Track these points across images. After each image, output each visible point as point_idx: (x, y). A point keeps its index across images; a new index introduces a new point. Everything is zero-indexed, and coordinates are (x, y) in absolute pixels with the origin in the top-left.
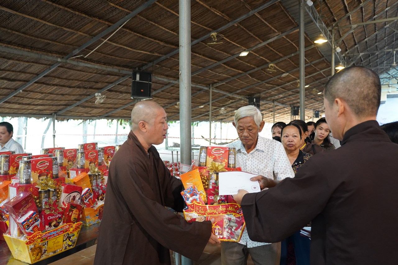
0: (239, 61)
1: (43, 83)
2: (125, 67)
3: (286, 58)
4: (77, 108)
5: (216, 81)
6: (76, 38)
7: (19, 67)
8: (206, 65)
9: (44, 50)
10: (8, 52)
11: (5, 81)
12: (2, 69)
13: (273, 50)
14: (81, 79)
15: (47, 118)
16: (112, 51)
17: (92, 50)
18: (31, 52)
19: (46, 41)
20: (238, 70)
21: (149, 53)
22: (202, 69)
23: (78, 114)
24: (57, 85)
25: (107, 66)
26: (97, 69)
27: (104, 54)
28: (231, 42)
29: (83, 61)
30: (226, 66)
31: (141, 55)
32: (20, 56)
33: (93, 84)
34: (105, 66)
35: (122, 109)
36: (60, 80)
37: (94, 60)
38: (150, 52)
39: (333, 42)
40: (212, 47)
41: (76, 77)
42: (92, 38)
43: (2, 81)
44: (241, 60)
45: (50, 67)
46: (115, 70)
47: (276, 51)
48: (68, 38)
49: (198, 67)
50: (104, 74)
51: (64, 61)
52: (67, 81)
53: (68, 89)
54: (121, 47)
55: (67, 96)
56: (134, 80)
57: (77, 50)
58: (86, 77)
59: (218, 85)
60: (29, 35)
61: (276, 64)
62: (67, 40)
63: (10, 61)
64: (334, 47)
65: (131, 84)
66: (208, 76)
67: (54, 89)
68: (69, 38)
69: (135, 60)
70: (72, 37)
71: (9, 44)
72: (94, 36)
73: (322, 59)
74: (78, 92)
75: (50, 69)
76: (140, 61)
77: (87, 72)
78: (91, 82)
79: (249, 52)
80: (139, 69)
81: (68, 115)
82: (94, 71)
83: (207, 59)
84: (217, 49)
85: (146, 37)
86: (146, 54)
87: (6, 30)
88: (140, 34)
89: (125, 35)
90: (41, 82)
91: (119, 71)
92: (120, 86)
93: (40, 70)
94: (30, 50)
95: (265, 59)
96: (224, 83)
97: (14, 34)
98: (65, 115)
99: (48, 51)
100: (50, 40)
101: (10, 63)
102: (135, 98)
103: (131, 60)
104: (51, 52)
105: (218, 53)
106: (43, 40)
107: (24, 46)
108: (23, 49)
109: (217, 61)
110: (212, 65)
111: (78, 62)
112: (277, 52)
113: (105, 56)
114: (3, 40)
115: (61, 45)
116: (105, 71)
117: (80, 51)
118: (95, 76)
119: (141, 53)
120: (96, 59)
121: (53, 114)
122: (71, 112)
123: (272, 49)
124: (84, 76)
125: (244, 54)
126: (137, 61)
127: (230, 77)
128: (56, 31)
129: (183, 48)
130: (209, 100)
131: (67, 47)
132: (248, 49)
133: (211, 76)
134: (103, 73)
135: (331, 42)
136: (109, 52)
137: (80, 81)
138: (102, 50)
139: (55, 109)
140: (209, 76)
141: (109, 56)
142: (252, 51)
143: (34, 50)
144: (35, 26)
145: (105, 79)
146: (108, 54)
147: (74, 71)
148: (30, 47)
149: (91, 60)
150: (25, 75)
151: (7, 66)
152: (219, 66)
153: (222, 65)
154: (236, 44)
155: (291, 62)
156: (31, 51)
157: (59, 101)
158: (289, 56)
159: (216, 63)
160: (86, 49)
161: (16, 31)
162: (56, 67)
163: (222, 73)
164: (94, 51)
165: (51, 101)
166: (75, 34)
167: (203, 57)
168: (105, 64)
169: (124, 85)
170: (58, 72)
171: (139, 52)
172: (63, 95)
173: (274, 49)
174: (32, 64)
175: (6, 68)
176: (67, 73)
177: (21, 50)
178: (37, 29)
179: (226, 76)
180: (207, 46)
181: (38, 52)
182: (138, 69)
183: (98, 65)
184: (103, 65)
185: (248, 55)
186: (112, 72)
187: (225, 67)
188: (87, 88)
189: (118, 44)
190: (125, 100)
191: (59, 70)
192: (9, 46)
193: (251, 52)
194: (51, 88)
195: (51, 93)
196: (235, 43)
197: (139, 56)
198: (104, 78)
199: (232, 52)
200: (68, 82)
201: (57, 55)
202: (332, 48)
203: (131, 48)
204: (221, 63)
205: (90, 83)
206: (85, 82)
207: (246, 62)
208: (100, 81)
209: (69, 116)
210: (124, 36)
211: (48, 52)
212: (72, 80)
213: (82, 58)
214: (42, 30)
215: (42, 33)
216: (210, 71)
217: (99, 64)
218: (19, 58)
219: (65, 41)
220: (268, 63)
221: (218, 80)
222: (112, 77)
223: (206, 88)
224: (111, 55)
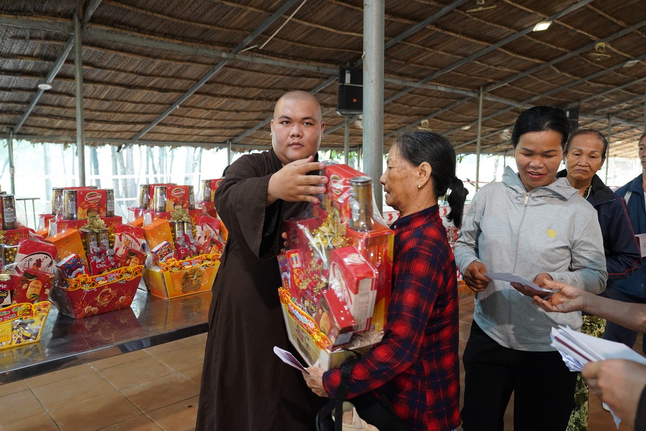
0: (532, 41)
1: (208, 94)
2: (328, 63)
3: (632, 29)
4: (261, 131)
5: (490, 81)
6: (245, 17)
7: (171, 69)
8: (470, 52)
9: (201, 40)
10: (153, 47)
11: (156, 93)
12: (148, 73)
13: (604, 14)
14: (262, 85)
15: (221, 148)
16: (304, 35)
17: (271, 36)
18: (184, 45)
19: (202, 25)
20: (533, 57)
22: (462, 59)
23: (263, 142)
24: (227, 96)
25: (299, 62)
26: (284, 67)
27: (292, 41)
28: (514, 4)
29: (261, 55)
30: (507, 52)
31: (352, 40)
32: (169, 53)
33: (280, 92)
34: (296, 62)
35: (330, 132)
36: (231, 88)
37: (278, 52)
40: (478, 17)
41: (254, 82)
42: (271, 15)
43: (151, 92)
44: (538, 39)
45: (213, 68)
46: (312, 67)
47: (611, 16)
48: (234, 18)
49: (456, 56)
50: (296, 76)
51: (231, 56)
52: (241, 89)
53: (243, 101)
54: (318, 29)
55: (244, 113)
56: (341, 84)
57: (249, 37)
58: (268, 81)
59: (495, 87)
60: (178, 18)
61: (611, 43)
62: (233, 21)
63: (157, 61)
65: (338, 93)
66: (474, 73)
67: (223, 102)
68: (236, 19)
69: (343, 50)
70: (239, 16)
71: (152, 34)
72: (273, 11)
74: (259, 106)
75: (214, 71)
76: (351, 51)
77: (268, 73)
78: (277, 89)
79: (551, 22)
80: (352, 65)
81: (250, 143)
82: (279, 71)
83: (470, 40)
84: (488, 21)
85: (357, 8)
86: (360, 37)
87: (144, 12)
88: (347, 3)
89: (323, 7)
90: (205, 91)
91: (319, 70)
92: (322, 94)
93: (200, 73)
94: (181, 42)
95: (586, 34)
96: (506, 84)
97: (157, 18)
98: (245, 143)
99: (207, 42)
100: (208, 24)
101: (157, 64)
102: (343, 112)
103: (336, 50)
104: (211, 43)
105: (491, 28)
106: (198, 24)
107: (173, 37)
108: (171, 40)
109: (490, 43)
110: (480, 51)
111: (252, 57)
112: (612, 19)
113: (294, 45)
114: (143, 29)
115: (225, 30)
116: (297, 71)
117: (253, 38)
118: (282, 79)
119: (352, 36)
120: (280, 51)
121: (228, 142)
122: (253, 138)
123: (601, 13)
124: (266, 80)
125: (542, 26)
126: (346, 50)
127: (516, 72)
128: (215, 9)
129: (370, 8)
130: (478, 116)
131: (235, 33)
132: (551, 17)
133: (480, 72)
134: (294, 73)
136: (299, 38)
137: (262, 88)
138: (289, 35)
139: (229, 134)
140: (476, 72)
141: (300, 45)
142: (558, 20)
143: (187, 41)
144: (183, 3)
145: (297, 84)
146: (299, 42)
147: (250, 73)
148: (181, 38)
149: (272, 53)
150: (181, 82)
151: (155, 70)
152: (495, 53)
153: (500, 51)
154: (525, 9)
156: (183, 42)
157: (233, 122)
158: (638, 26)
159: (488, 47)
160: (263, 36)
161: (159, 13)
162: (223, 68)
163: (500, 65)
164: (275, 37)
165: (221, 122)
166: (244, 12)
167: (462, 37)
168: (295, 58)
169: (330, 93)
170: (227, 75)
171: (348, 35)
172: (237, 111)
173: (606, 13)
174: (188, 64)
175: (153, 71)
176: (239, 76)
177: (169, 42)
178: (187, 7)
179: (509, 70)
180: (468, 15)
181: (194, 44)
182: (350, 65)
183: (285, 60)
184: (293, 60)
185: (550, 28)
186: (309, 72)
187: (506, 54)
188: (272, 99)
189: (312, 23)
190: (334, 118)
191: (226, 72)
192: (152, 37)
193: (556, 21)
194: (219, 101)
195: (220, 110)
196: (522, 6)
197: (349, 42)
198: (297, 82)
199: (518, 24)
200: (243, 90)
201: (222, 48)
203: (334, 28)
204: (497, 46)
205: (276, 91)
206: (268, 90)
207: (547, 42)
208: (291, 88)
209: (251, 145)
210: (321, 9)
211: (208, 44)
212: (249, 87)
213: (257, 50)
214: (194, 8)
215: (195, 14)
216: (478, 63)
217: (287, 59)
218: (169, 54)
219: (230, 24)
220: (593, 42)
221: (495, 79)
222: (310, 79)
223: (472, 95)
224: (303, 43)
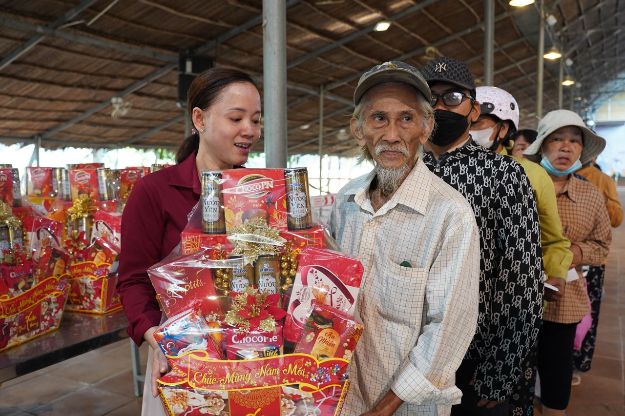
0: (372, 40)
1: (13, 76)
2: (165, 49)
3: (457, 36)
4: (79, 125)
5: (331, 79)
8: (314, 48)
9: (9, 8)
13: (435, 20)
14: (84, 70)
15: (26, 144)
16: (139, 14)
17: (100, 11)
20: (371, 57)
21: (208, 21)
22: (306, 55)
23: (81, 138)
24: (39, 81)
25: (132, 46)
26: (113, 50)
27: (125, 20)
28: (359, 2)
31: (194, 24)
33: (106, 79)
34: (128, 45)
35: (162, 129)
36: (45, 71)
38: (211, 19)
39: (542, 7)
40: (325, 11)
41: (75, 66)
44: (377, 39)
45: (22, 45)
46: (147, 52)
47: (441, 22)
49: (299, 51)
50: (127, 61)
51: (49, 31)
52: (58, 73)
53: (59, 88)
54: (157, 8)
55: (59, 103)
56: (181, 73)
57: (73, 10)
59: (335, 86)
61: (439, 48)
64: (543, 16)
65: (176, 82)
66: (316, 70)
67: (33, 88)
69: (183, 35)
73: (520, 40)
74: (80, 95)
75: (24, 48)
76: (192, 37)
77: (94, 56)
78: (104, 75)
79: (391, 23)
80: (191, 52)
81: (64, 139)
82: (107, 54)
84: (334, 17)
86: (203, 23)
90: (10, 73)
91: (154, 56)
92: (156, 85)
93: (4, 49)
95: (418, 37)
96: (345, 83)
98: (57, 139)
99: (17, 11)
103: (176, 34)
104: (23, 13)
109: (334, 40)
110: (323, 47)
111: (75, 35)
112: (441, 25)
113: (127, 25)
116: (128, 56)
117: (79, 12)
118: (109, 64)
119: (194, 21)
120: (109, 31)
121: (36, 137)
122: (69, 133)
123: (432, 18)
124: (90, 64)
125: (383, 27)
126: (186, 36)
127: (354, 71)
130: (318, 115)
132: (390, 18)
133: (322, 69)
134: (125, 58)
135: (539, 5)
136: (133, 17)
137: (85, 73)
139: (38, 128)
140: (318, 69)
141: (134, 25)
142: (396, 21)
146: (133, 22)
147: (70, 54)
149: (100, 32)
152: (336, 51)
153: (342, 49)
154: (369, 8)
155: (465, 44)
157: (44, 113)
158: (461, 34)
159: (331, 43)
160: (89, 10)
162: (36, 46)
163: (341, 63)
164: (106, 13)
165: (29, 113)
168: (127, 40)
169: (165, 84)
170: (41, 54)
171: (190, 19)
172: (51, 100)
173: (436, 18)
176: (56, 57)
179: (348, 69)
180: (315, 9)
183: (115, 42)
184: (125, 42)
185: (389, 29)
186: (142, 57)
187: (348, 52)
188: (97, 87)
190: (167, 112)
191: (40, 51)
194: (28, 86)
195: (28, 97)
196: (367, 4)
197: (191, 27)
198: (128, 69)
200: (60, 75)
201: (36, 21)
202: (539, 17)
203: (175, 9)
204: (339, 44)
205: (102, 78)
206: (92, 77)
207: (385, 43)
208: (120, 76)
209: (66, 141)
211: (17, 14)
212: (68, 71)
213: (83, 28)
216: (320, 59)
217: (117, 40)
220: (423, 46)
221: (335, 77)
222: (142, 67)
223: (313, 93)
224: (139, 24)
